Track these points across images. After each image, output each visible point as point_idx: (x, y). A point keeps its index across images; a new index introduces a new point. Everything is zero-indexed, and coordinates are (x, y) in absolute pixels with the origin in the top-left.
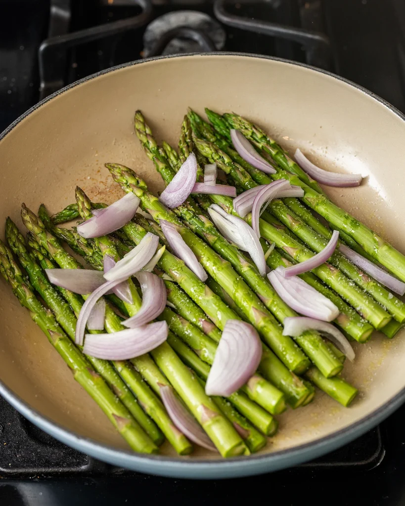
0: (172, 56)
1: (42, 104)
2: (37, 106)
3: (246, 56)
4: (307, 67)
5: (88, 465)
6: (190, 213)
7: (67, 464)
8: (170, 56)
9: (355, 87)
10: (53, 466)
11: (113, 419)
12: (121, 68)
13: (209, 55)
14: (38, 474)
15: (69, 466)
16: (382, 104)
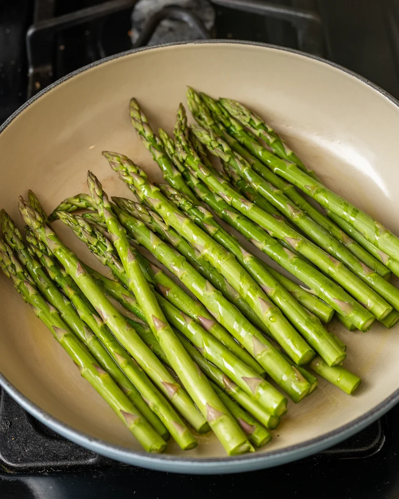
0: (165, 45)
1: (36, 99)
2: (32, 101)
3: (240, 43)
4: (301, 54)
5: (96, 458)
6: (189, 204)
7: (75, 457)
8: (163, 45)
9: (350, 74)
10: (61, 460)
11: (121, 415)
12: (114, 58)
13: (202, 43)
14: (48, 468)
15: (76, 459)
16: (378, 92)
